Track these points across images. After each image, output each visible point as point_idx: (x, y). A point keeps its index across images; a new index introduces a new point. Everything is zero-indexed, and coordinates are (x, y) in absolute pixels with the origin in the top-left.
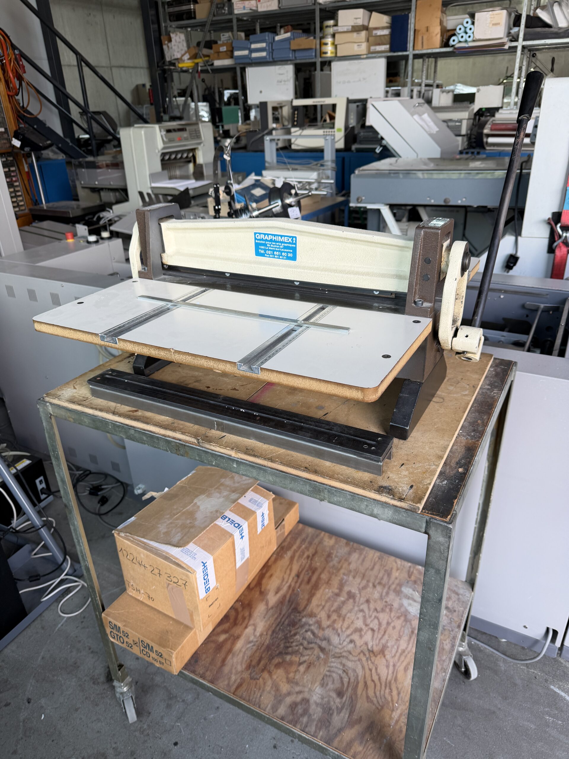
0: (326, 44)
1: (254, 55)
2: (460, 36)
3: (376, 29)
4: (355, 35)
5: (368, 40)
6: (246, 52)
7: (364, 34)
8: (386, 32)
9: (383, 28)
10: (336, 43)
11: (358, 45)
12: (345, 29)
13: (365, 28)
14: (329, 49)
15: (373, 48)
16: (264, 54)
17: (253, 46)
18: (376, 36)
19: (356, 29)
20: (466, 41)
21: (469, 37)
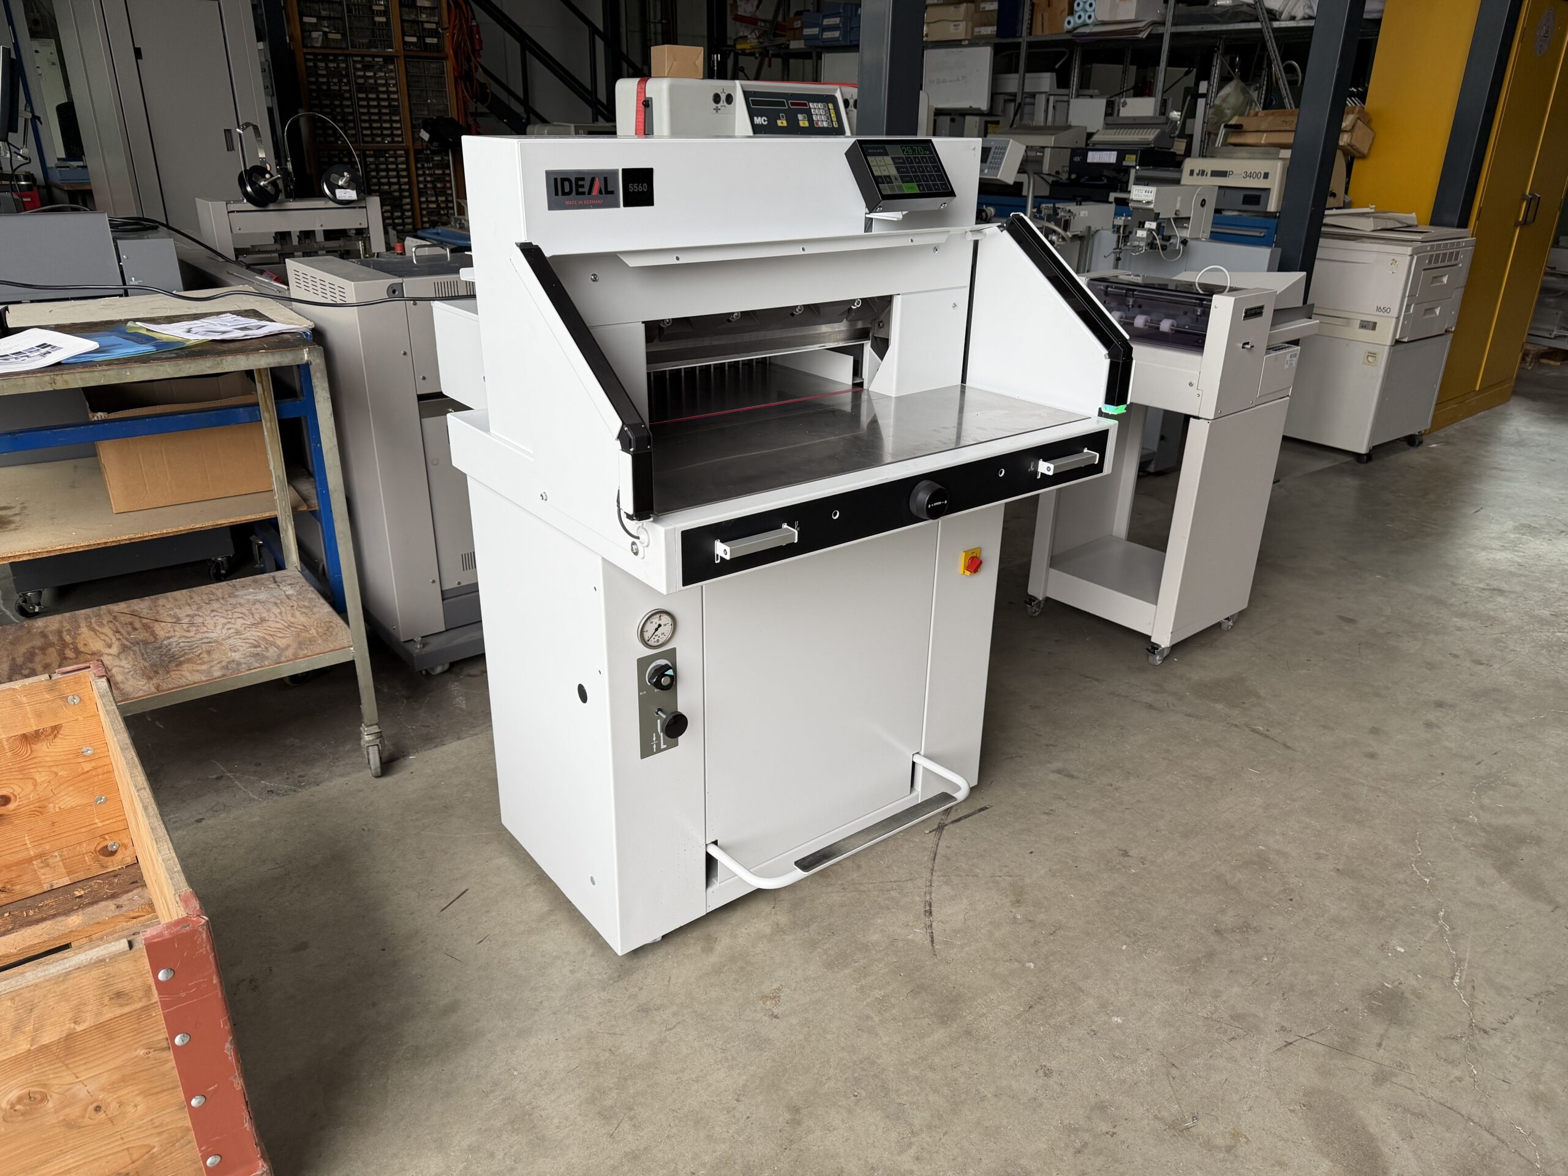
1: (827, 35)
2: (1077, 16)
4: (951, 10)
5: (970, 18)
6: (815, 31)
8: (994, 6)
11: (955, 25)
15: (975, 31)
16: (837, 34)
17: (826, 22)
18: (983, 12)
19: (953, 1)
20: (1085, 25)
21: (1090, 17)
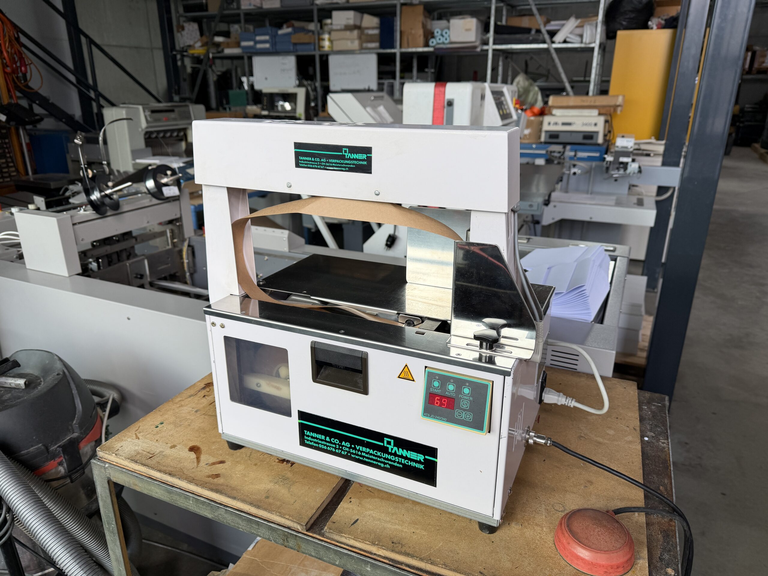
0: (323, 40)
1: (259, 46)
2: (438, 39)
3: (368, 28)
4: (348, 33)
5: (360, 38)
6: (251, 43)
7: (356, 33)
8: (376, 32)
9: (373, 28)
10: (332, 38)
11: (351, 42)
12: (339, 27)
13: (357, 27)
14: (326, 44)
15: (365, 45)
16: (267, 45)
18: (368, 35)
19: (348, 28)
20: (443, 43)
21: (446, 39)
